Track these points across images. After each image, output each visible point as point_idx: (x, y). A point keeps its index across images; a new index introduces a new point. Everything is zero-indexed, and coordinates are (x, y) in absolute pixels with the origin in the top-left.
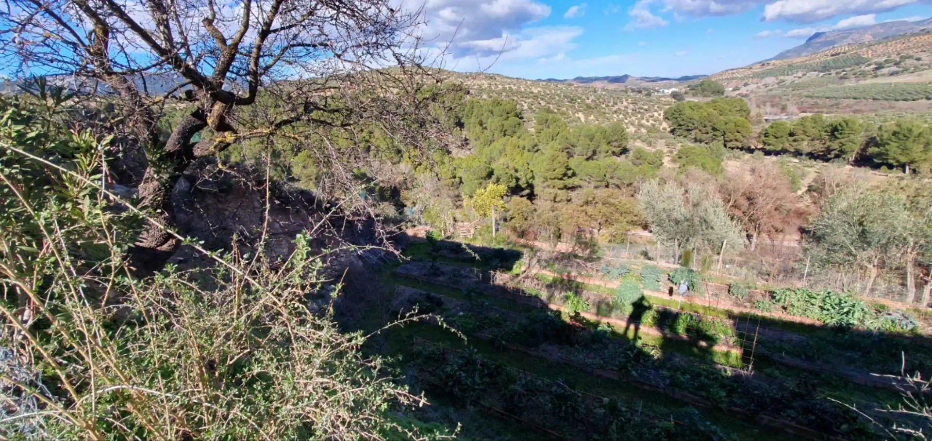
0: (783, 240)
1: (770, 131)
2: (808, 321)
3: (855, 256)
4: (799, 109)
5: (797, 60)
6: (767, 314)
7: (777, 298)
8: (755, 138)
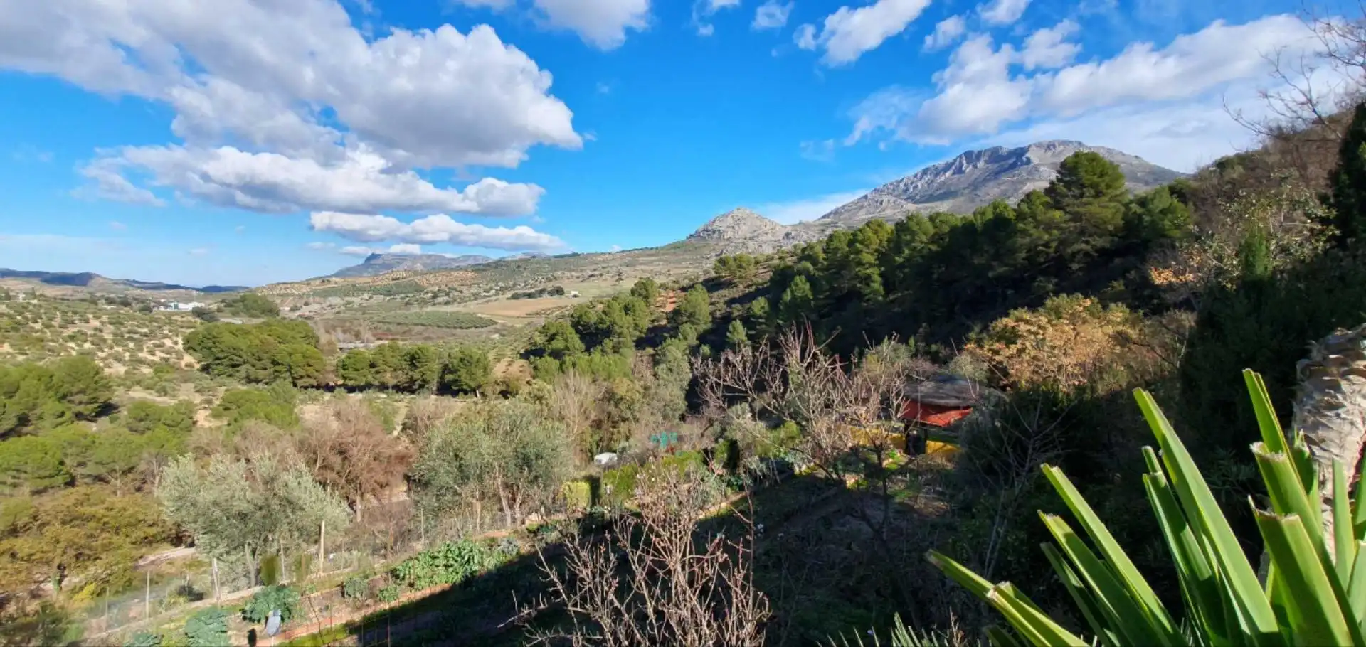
0: (390, 496)
1: (348, 362)
2: (438, 589)
3: (460, 495)
4: (374, 335)
5: (360, 281)
6: (394, 603)
7: (401, 575)
8: (333, 371)
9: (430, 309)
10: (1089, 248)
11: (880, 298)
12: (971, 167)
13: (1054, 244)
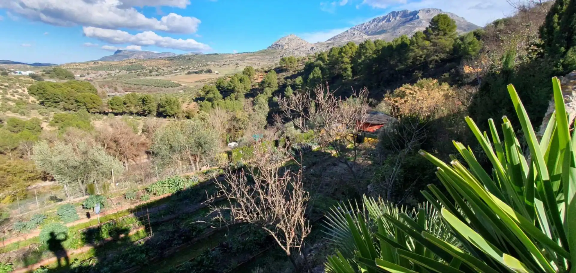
0: (140, 160)
1: (113, 101)
2: (166, 196)
3: (172, 158)
4: (124, 90)
5: (115, 63)
6: (148, 201)
7: (150, 190)
8: (106, 106)
9: (149, 78)
10: (437, 58)
11: (350, 78)
12: (394, 19)
13: (424, 56)
